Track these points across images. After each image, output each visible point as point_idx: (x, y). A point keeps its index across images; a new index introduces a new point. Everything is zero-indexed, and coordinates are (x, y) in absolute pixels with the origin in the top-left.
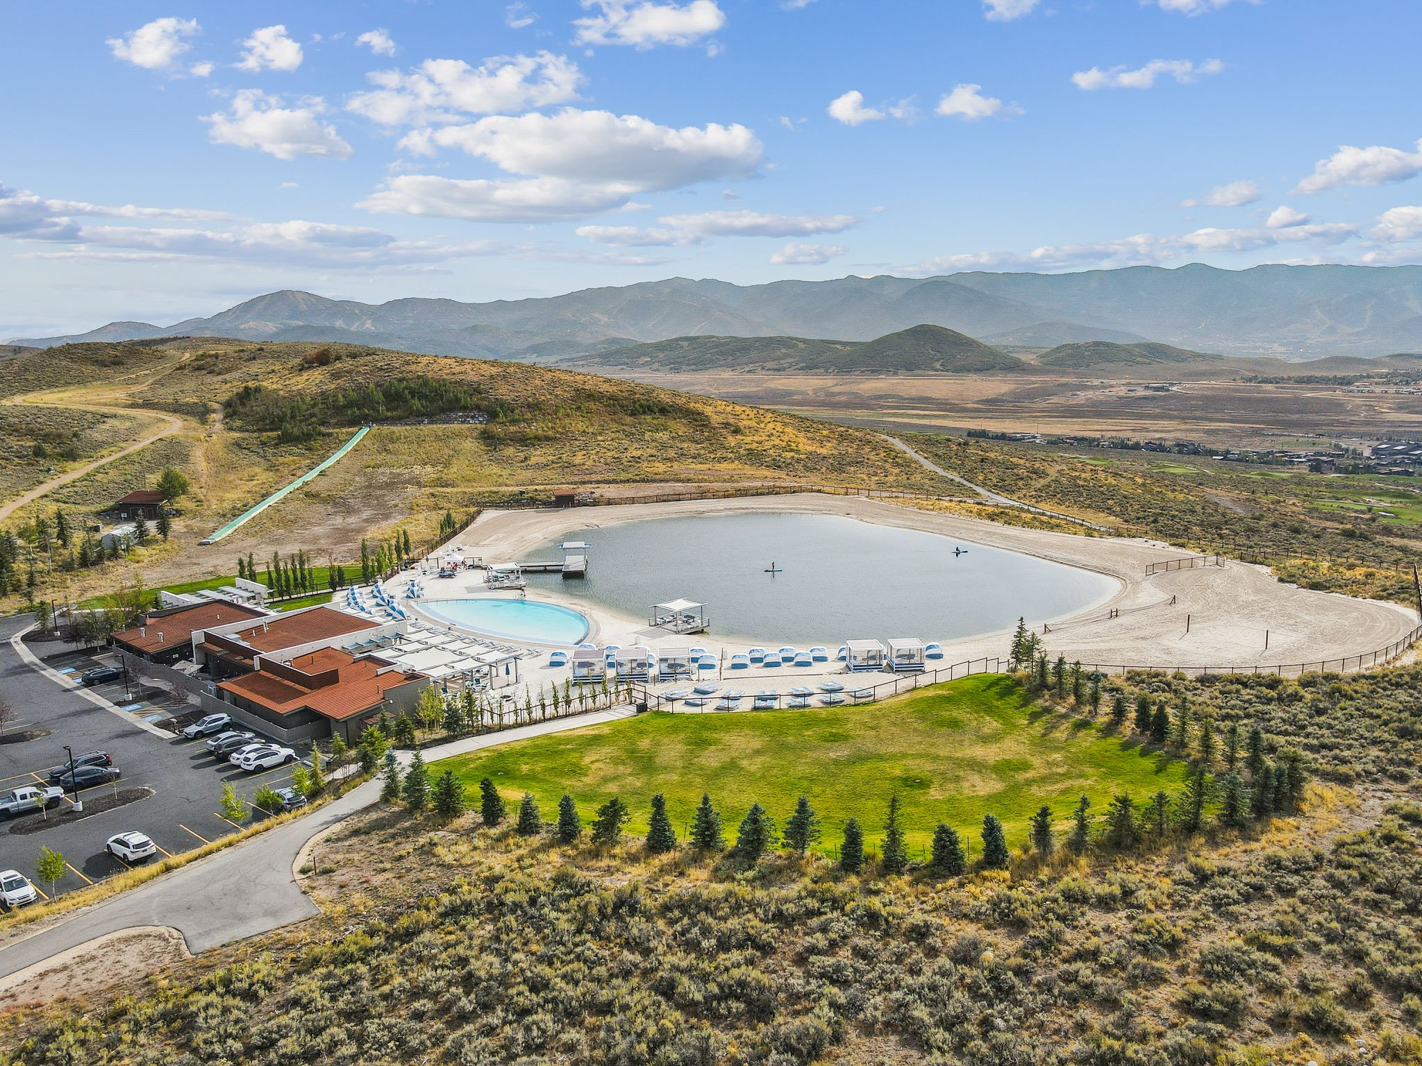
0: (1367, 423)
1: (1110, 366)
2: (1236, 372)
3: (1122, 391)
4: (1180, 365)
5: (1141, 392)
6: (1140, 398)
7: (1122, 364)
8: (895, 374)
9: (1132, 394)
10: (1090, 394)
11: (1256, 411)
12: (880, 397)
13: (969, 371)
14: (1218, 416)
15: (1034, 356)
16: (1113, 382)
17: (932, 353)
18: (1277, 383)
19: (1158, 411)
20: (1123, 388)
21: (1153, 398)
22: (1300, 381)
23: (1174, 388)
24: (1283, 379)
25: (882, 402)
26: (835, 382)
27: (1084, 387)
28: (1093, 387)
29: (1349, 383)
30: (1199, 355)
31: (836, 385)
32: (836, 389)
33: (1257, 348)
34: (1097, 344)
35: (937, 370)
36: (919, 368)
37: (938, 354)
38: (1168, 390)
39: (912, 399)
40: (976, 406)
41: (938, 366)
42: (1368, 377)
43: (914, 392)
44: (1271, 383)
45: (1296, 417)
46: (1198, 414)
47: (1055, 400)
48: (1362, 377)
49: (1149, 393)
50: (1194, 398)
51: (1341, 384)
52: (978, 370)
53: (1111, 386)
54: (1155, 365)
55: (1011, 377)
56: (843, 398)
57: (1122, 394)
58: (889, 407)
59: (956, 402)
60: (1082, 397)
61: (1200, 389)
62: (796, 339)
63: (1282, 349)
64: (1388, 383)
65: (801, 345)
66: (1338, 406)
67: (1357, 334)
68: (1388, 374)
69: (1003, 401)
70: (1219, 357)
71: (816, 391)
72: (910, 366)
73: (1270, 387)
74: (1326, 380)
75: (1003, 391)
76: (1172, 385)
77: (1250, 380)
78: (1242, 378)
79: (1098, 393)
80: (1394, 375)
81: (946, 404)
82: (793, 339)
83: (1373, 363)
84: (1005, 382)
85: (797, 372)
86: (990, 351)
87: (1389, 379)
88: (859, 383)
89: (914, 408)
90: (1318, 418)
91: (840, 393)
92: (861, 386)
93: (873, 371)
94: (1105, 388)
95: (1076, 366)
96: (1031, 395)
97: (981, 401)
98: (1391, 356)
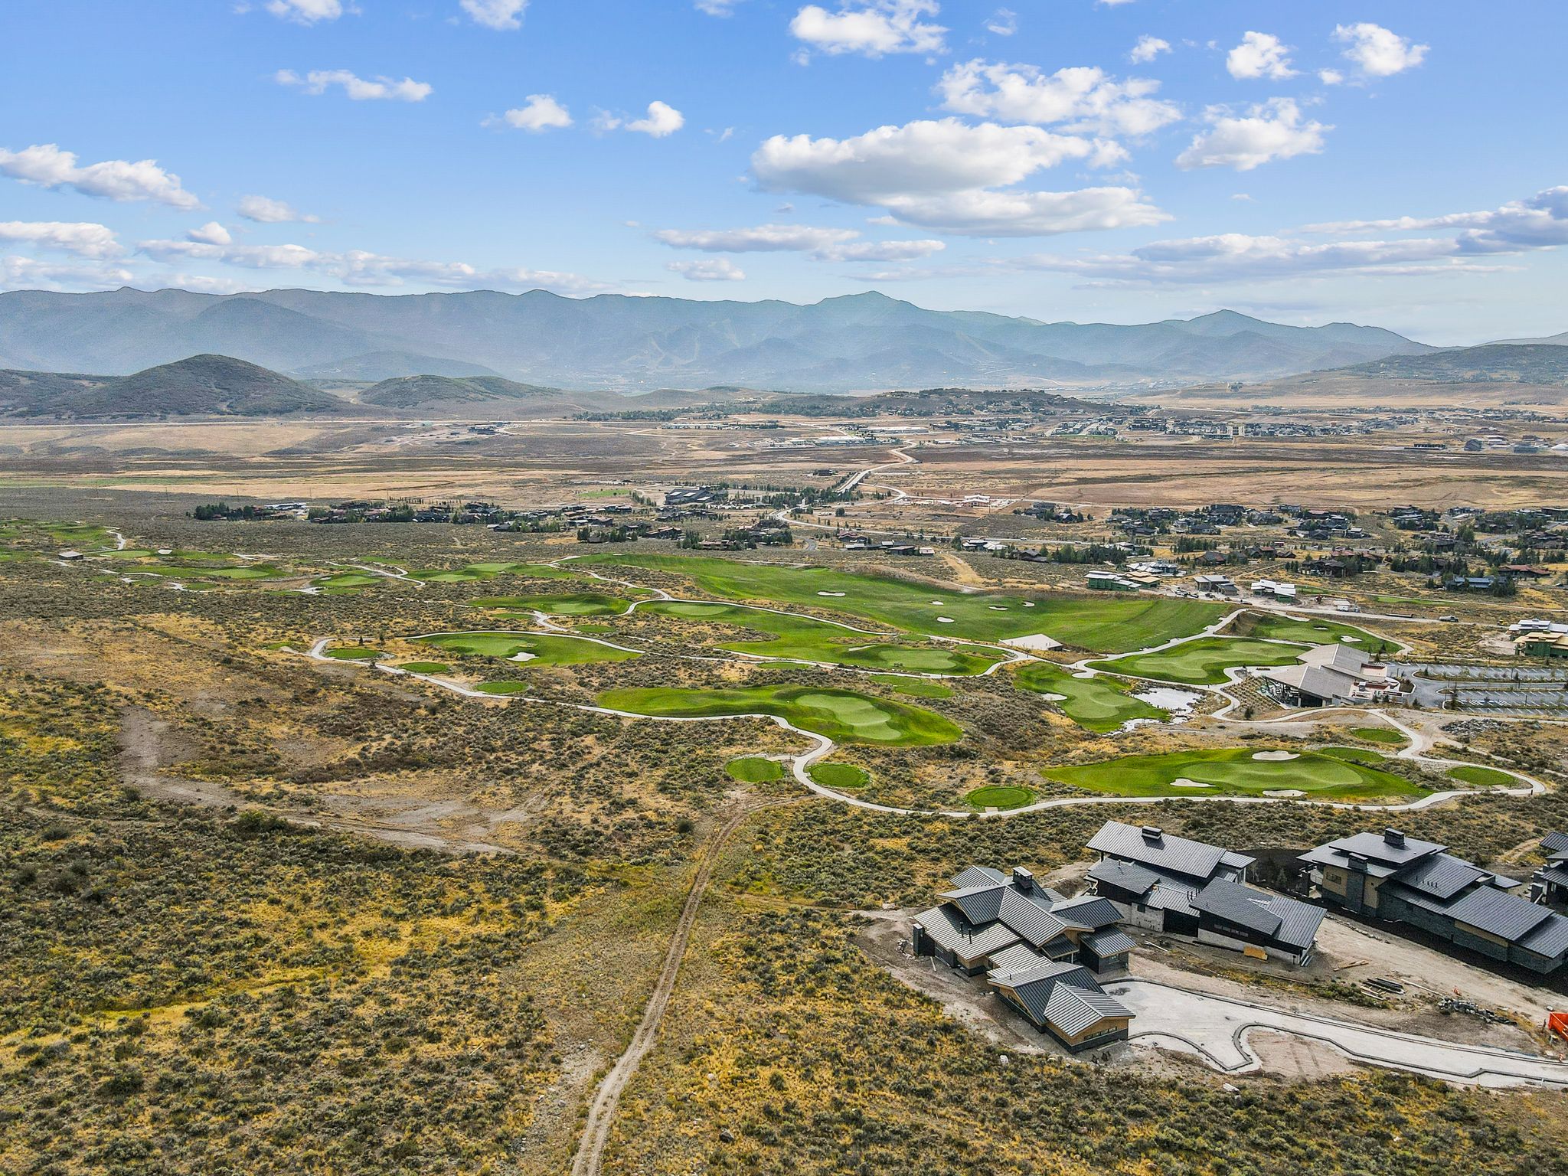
0: (676, 464)
1: (440, 404)
2: (570, 408)
3: (443, 435)
4: (518, 401)
5: (465, 436)
6: (461, 443)
7: (453, 401)
8: (163, 419)
9: (455, 438)
10: (407, 439)
11: (576, 455)
12: (133, 452)
13: (265, 413)
14: (538, 461)
15: (356, 392)
16: (436, 424)
17: (217, 390)
18: (606, 420)
19: (479, 457)
20: (446, 431)
21: (476, 443)
22: (627, 417)
23: (501, 430)
24: (611, 415)
25: (133, 460)
26: (69, 432)
27: (400, 431)
28: (411, 431)
29: (670, 419)
30: (537, 390)
31: (72, 436)
32: (68, 444)
33: (602, 379)
34: (425, 378)
35: (222, 413)
36: (198, 412)
37: (226, 393)
38: (493, 432)
39: (178, 454)
40: (263, 459)
41: (224, 407)
42: (689, 411)
43: (182, 444)
44: (600, 420)
45: (614, 459)
46: (520, 459)
47: (365, 448)
48: (684, 411)
49: (474, 436)
50: (516, 441)
51: (663, 420)
52: (278, 412)
53: (434, 429)
54: (490, 401)
55: (321, 419)
56: (75, 456)
57: (443, 438)
58: (140, 467)
59: (239, 455)
60: (398, 443)
61: (529, 430)
62: (18, 373)
63: (625, 381)
64: (703, 418)
65: (25, 382)
66: (651, 445)
67: (687, 366)
68: (707, 407)
69: (300, 452)
70: (558, 392)
71: (34, 447)
72: (183, 409)
73: (596, 424)
74: (651, 416)
75: (303, 439)
76: (500, 425)
77: (581, 418)
78: (574, 416)
79: (418, 437)
80: (711, 408)
81: (222, 458)
82: (12, 372)
83: (696, 396)
84: (310, 426)
85: (10, 419)
86: (295, 387)
87: (704, 414)
88: (106, 433)
89: (174, 467)
90: (634, 459)
91: (71, 450)
92: (109, 438)
93: (130, 417)
94: (426, 431)
95: (402, 404)
96: (336, 444)
97: (273, 452)
98: (711, 389)
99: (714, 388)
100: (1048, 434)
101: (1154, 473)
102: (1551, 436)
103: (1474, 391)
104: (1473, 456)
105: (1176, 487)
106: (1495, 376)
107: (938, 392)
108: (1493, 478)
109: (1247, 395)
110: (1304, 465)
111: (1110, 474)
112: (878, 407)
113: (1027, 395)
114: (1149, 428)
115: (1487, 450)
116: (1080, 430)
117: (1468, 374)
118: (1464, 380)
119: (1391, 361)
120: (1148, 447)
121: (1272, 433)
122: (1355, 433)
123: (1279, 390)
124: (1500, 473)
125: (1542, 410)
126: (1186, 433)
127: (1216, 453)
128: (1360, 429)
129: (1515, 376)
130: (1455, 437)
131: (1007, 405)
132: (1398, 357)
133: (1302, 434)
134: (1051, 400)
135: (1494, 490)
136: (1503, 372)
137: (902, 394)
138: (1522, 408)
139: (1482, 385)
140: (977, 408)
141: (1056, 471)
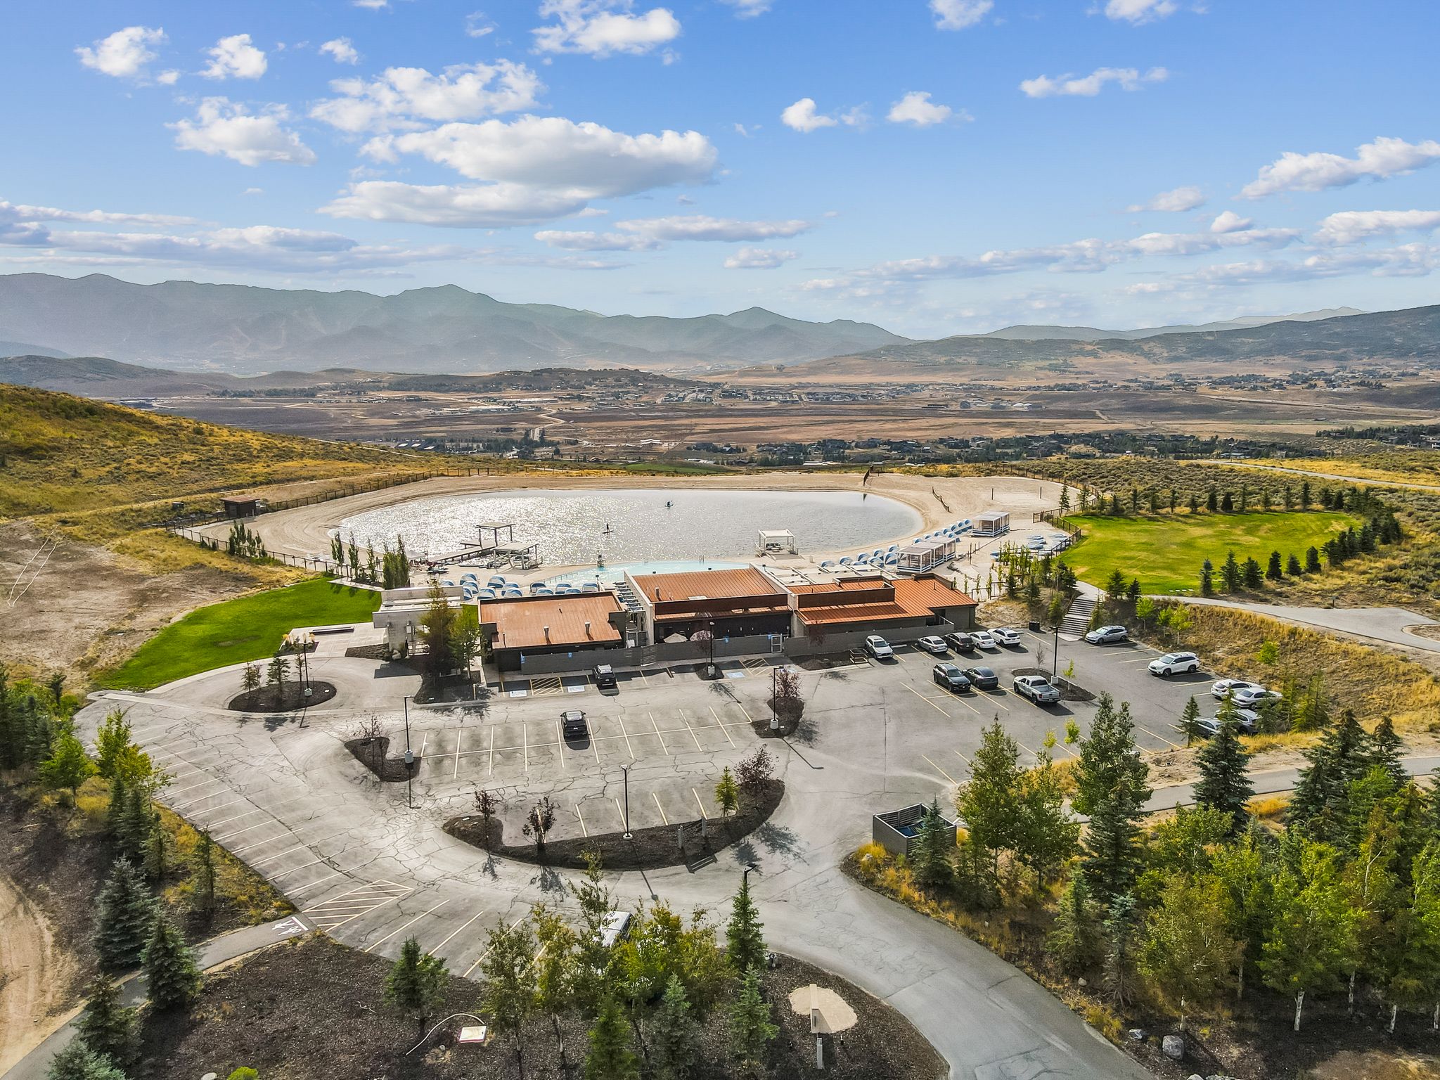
1: (58, 383)
2: (200, 387)
7: (70, 381)
23: (155, 404)
24: (252, 393)
30: (150, 371)
68: (336, 386)
70: (172, 373)
78: (214, 393)
83: (319, 377)
98: (327, 371)
99: (333, 370)
100: (659, 401)
101: (762, 425)
102: (1011, 398)
103: (950, 371)
104: (965, 411)
105: (784, 433)
106: (960, 361)
107: (548, 370)
108: (986, 423)
109: (789, 375)
110: (862, 418)
111: (730, 426)
112: (500, 384)
113: (624, 372)
114: (735, 397)
115: (973, 408)
116: (683, 398)
117: (942, 359)
118: (941, 364)
119: (888, 349)
120: (742, 410)
121: (828, 399)
122: (885, 398)
123: (813, 370)
124: (990, 421)
125: (997, 384)
126: (765, 399)
127: (794, 412)
128: (887, 395)
129: (973, 360)
130: (952, 400)
131: (610, 380)
132: (892, 346)
133: (848, 399)
134: (646, 377)
135: (991, 429)
136: (964, 358)
137: (518, 373)
138: (984, 383)
139: (953, 368)
140: (586, 383)
141: (691, 425)
